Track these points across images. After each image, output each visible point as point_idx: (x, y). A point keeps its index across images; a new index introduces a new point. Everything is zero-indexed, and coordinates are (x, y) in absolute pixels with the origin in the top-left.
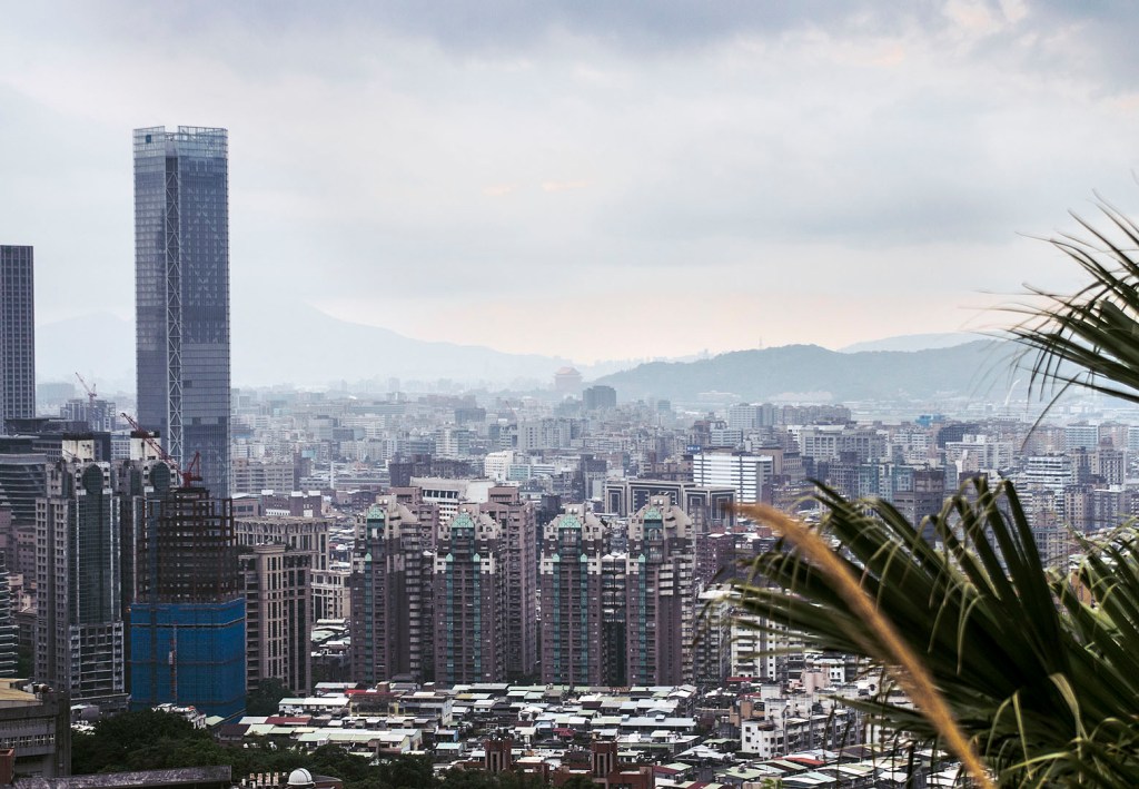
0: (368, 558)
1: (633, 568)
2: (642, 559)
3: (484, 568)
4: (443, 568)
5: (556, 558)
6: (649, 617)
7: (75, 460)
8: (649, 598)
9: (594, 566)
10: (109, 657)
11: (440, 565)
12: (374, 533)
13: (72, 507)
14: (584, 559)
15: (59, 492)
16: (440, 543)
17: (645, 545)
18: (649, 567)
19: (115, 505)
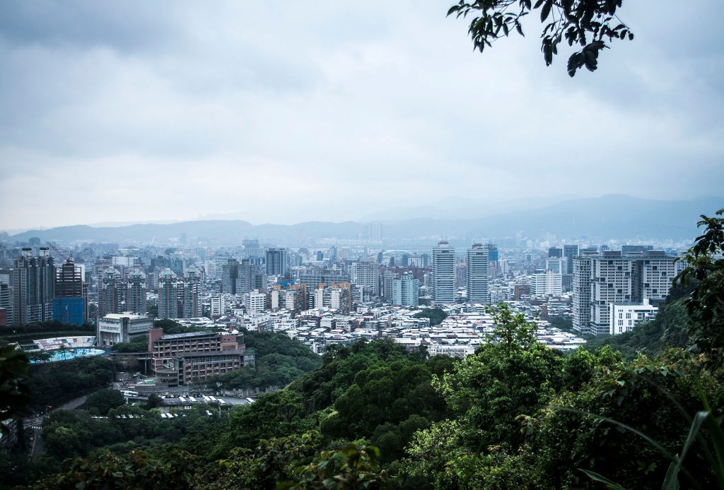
0: (108, 284)
1: (186, 285)
2: (189, 283)
3: (143, 287)
4: (131, 287)
5: (164, 283)
6: (191, 299)
7: (28, 257)
8: (191, 294)
9: (175, 285)
10: (37, 315)
11: (130, 286)
12: (110, 277)
13: (28, 270)
14: (172, 283)
15: (23, 266)
16: (129, 280)
17: (190, 279)
18: (191, 285)
19: (39, 270)
